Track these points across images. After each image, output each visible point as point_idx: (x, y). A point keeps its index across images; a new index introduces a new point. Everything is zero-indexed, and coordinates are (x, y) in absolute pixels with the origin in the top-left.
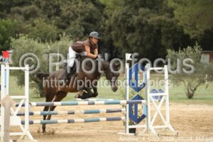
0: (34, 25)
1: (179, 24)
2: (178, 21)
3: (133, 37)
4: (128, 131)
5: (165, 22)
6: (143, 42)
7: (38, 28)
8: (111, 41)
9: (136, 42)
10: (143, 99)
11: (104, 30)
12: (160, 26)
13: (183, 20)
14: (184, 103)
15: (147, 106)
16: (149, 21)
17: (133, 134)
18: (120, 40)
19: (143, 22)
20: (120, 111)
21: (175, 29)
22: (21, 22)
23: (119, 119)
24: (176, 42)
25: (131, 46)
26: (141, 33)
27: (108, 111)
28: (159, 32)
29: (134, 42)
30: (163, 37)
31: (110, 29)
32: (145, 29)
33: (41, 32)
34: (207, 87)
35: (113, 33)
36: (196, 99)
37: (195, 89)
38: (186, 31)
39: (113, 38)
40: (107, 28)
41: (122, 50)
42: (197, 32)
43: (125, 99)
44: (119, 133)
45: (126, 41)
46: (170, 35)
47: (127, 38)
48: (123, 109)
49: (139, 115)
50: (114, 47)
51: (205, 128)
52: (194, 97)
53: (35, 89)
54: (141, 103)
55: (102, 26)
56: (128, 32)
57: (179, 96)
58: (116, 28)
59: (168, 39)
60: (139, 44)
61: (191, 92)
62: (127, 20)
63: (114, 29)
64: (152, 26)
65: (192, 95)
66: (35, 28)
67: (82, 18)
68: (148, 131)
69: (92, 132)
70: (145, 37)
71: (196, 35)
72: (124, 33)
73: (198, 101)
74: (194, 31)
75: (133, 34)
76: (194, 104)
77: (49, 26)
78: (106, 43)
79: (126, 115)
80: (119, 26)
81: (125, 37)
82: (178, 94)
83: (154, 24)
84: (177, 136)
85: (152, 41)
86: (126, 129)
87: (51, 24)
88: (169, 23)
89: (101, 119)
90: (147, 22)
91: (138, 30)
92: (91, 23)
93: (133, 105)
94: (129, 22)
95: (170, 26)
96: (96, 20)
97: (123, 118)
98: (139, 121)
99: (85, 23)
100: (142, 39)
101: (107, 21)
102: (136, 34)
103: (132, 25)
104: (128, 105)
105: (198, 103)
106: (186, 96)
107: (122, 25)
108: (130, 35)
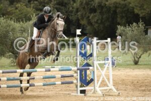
0: (16, 9)
1: (131, 5)
2: (130, 3)
3: (95, 16)
4: (79, 92)
5: (120, 4)
6: (103, 21)
7: (19, 11)
8: (78, 20)
9: (97, 20)
10: (91, 66)
11: (73, 11)
12: (116, 7)
13: (134, 3)
14: (130, 68)
15: (94, 72)
16: (107, 3)
17: (83, 95)
18: (85, 19)
19: (103, 4)
20: (73, 76)
21: (128, 9)
22: (7, 6)
23: (72, 83)
24: (129, 20)
25: (93, 24)
26: (101, 13)
27: (63, 77)
28: (115, 12)
29: (96, 21)
30: (119, 16)
31: (77, 10)
32: (105, 10)
33: (22, 14)
34: (149, 55)
35: (79, 13)
36: (141, 65)
37: (140, 57)
38: (136, 11)
39: (80, 18)
40: (74, 10)
41: (87, 27)
42: (145, 11)
43: (77, 66)
44: (72, 94)
45: (89, 20)
46: (124, 15)
47: (90, 18)
48: (75, 75)
49: (88, 79)
50: (81, 24)
51: (143, 88)
52: (139, 63)
53: (12, 59)
54: (89, 69)
55: (71, 8)
56: (90, 13)
57: (128, 63)
58: (82, 10)
59: (122, 17)
60: (99, 22)
61: (137, 59)
62: (90, 3)
63: (80, 11)
64: (110, 8)
65: (138, 62)
66: (17, 10)
67: (55, 2)
68: (95, 92)
69: (51, 93)
70: (104, 16)
71: (144, 14)
72: (87, 13)
73: (142, 66)
74: (142, 11)
75: (95, 14)
76: (139, 69)
77: (29, 9)
78: (74, 22)
79: (77, 79)
80: (84, 8)
81: (89, 17)
82: (127, 61)
83: (111, 6)
84: (119, 95)
85: (110, 19)
86: (77, 90)
87: (30, 7)
88: (123, 4)
89: (57, 83)
90: (106, 5)
91: (98, 11)
92: (62, 6)
93: (83, 71)
94: (92, 5)
95: (124, 7)
96: (66, 3)
97: (75, 81)
98: (88, 83)
99: (58, 6)
100: (102, 18)
101: (75, 4)
102: (97, 14)
103: (94, 7)
104: (79, 71)
105: (141, 68)
106: (133, 63)
107: (86, 7)
108: (92, 15)
